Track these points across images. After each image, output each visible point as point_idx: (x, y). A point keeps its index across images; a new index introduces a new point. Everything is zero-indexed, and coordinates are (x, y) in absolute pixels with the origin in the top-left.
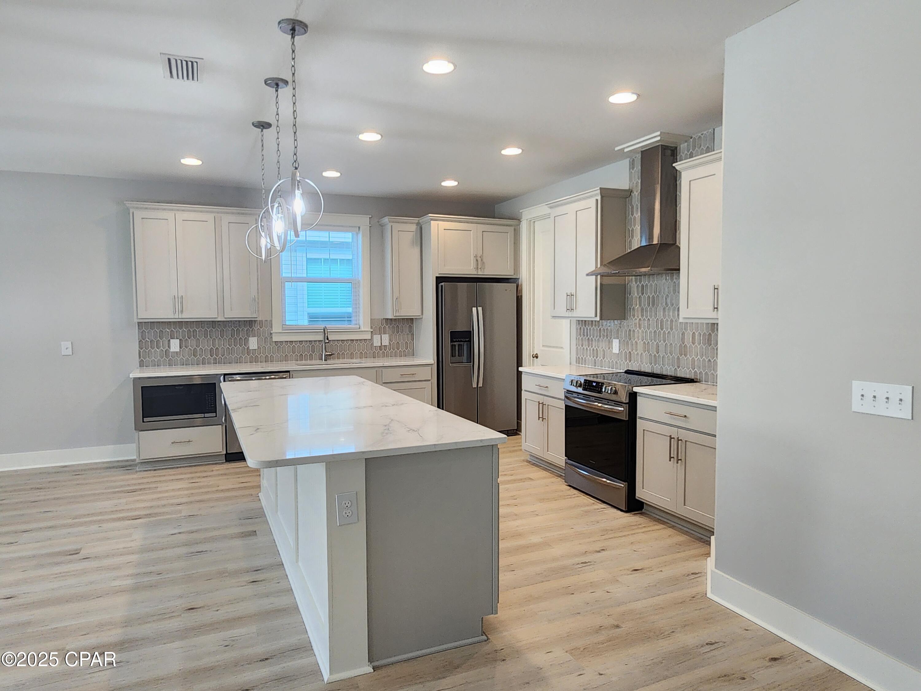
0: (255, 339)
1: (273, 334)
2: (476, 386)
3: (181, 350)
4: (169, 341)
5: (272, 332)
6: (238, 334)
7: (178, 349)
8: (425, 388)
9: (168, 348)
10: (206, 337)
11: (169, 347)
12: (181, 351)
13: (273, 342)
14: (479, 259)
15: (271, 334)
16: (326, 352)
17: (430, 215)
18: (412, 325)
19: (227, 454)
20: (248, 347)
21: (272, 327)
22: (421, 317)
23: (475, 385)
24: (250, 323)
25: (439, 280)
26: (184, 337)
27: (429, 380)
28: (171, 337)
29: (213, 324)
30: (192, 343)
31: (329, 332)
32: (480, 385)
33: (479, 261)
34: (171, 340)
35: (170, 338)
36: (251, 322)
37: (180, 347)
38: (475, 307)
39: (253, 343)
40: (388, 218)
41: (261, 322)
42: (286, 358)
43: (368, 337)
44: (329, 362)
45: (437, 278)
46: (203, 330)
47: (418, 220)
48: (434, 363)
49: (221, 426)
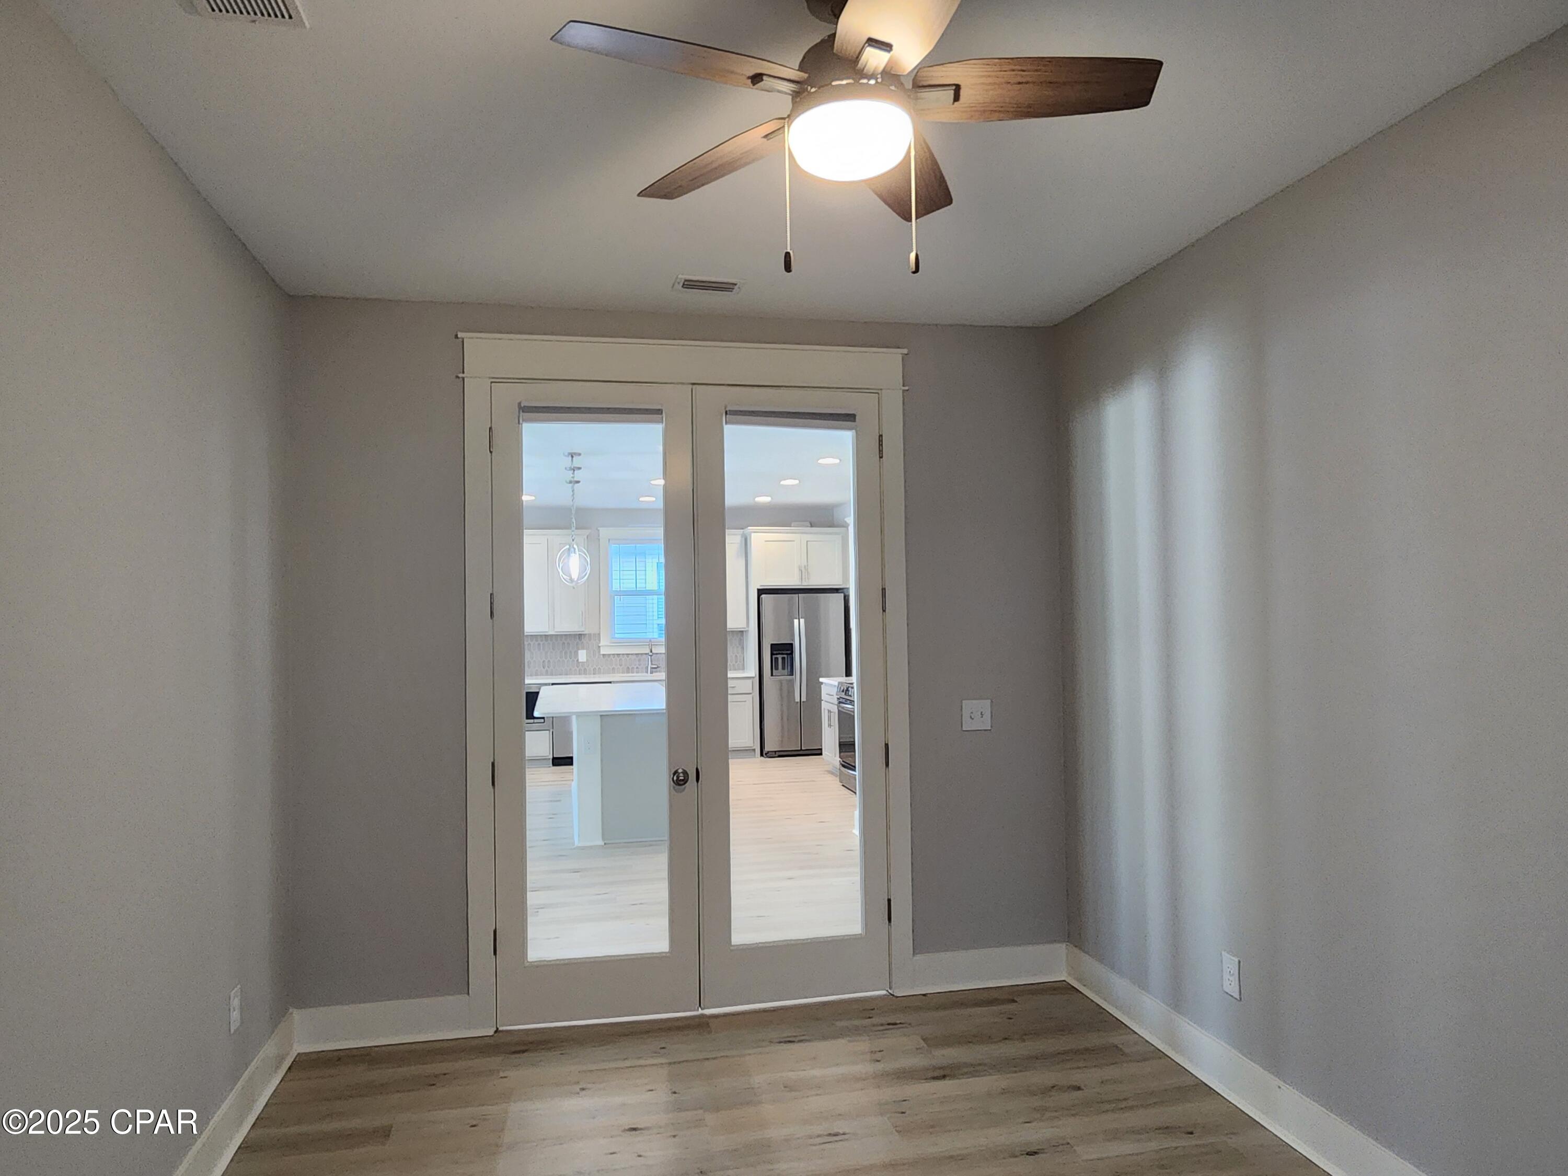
0: (585, 651)
1: (601, 648)
2: (799, 701)
5: (600, 645)
6: (569, 647)
8: (745, 701)
10: (539, 649)
14: (803, 570)
15: (599, 647)
16: (652, 664)
17: (749, 528)
18: (742, 638)
19: (554, 759)
20: (578, 660)
21: (600, 641)
22: (747, 629)
23: (798, 699)
24: (579, 637)
25: (761, 592)
27: (750, 694)
29: (546, 637)
31: (654, 645)
32: (804, 699)
33: (804, 571)
36: (580, 635)
38: (796, 618)
39: (582, 656)
41: (590, 635)
42: (613, 671)
44: (654, 674)
45: (759, 590)
47: (743, 531)
48: (756, 675)
49: (548, 732)
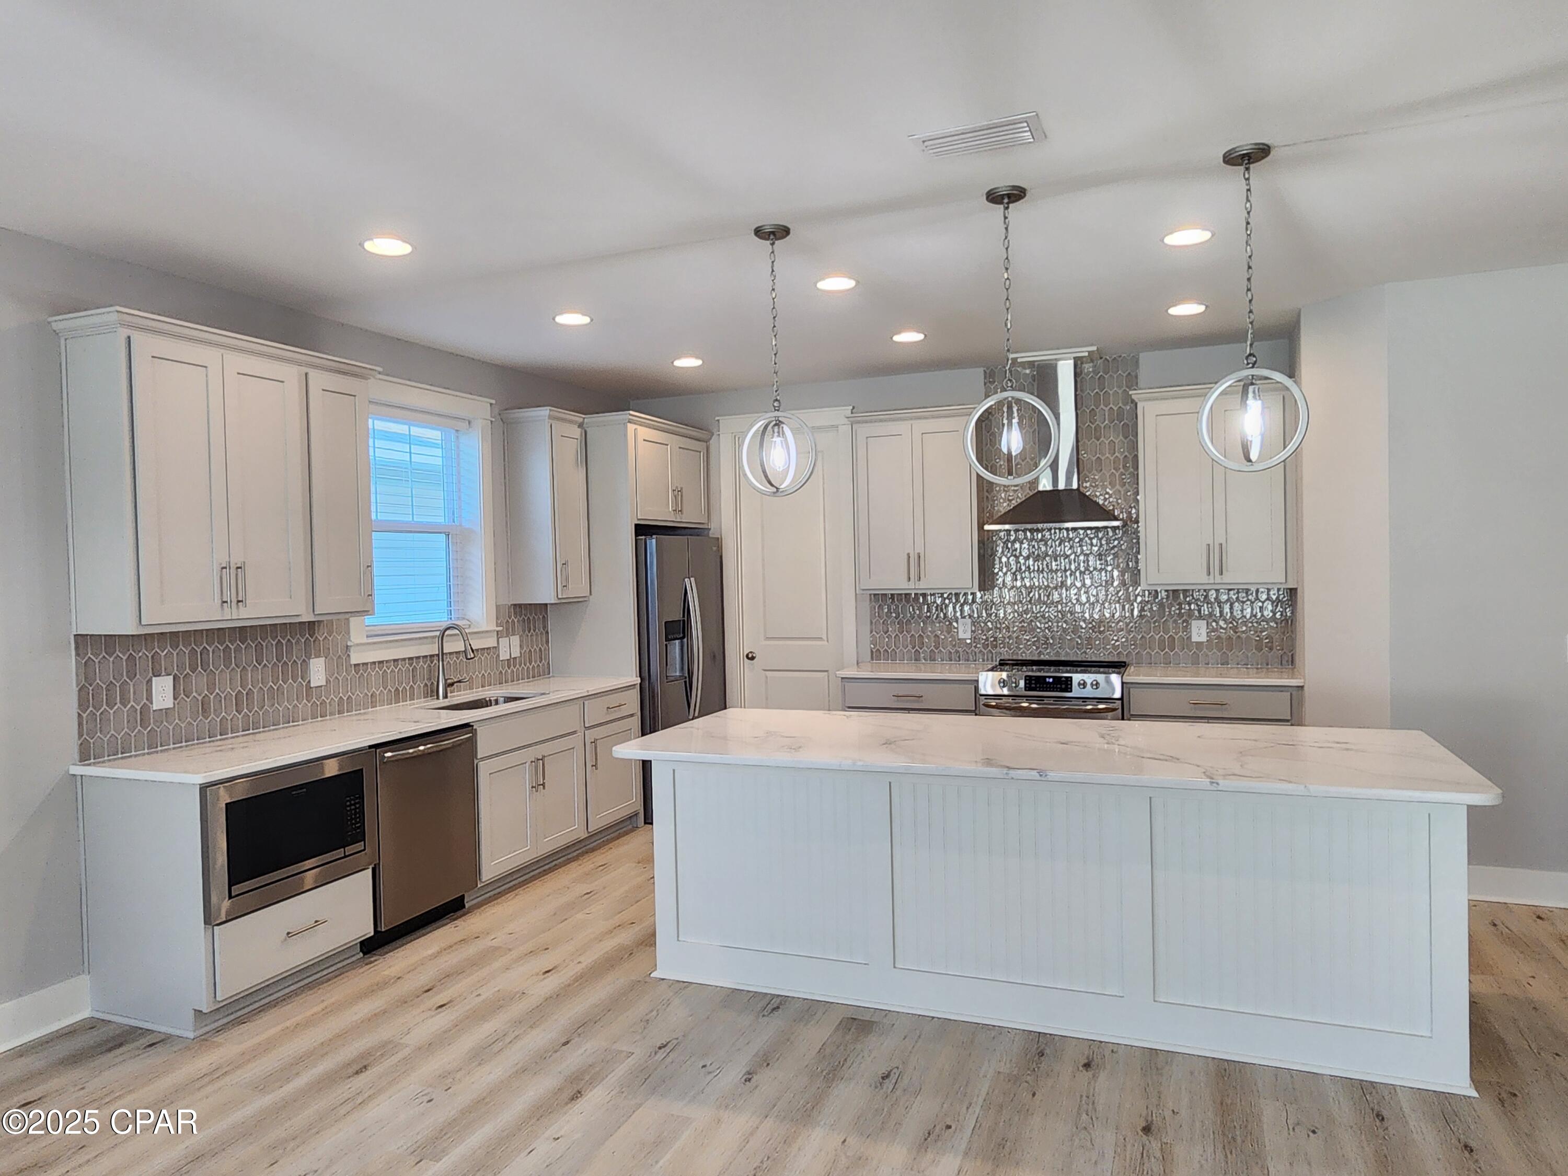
0: (320, 662)
1: (352, 649)
3: (176, 702)
4: (149, 682)
5: (349, 644)
6: (290, 652)
7: (169, 703)
9: (147, 702)
10: (227, 664)
11: (150, 698)
12: (176, 706)
13: (351, 665)
15: (348, 648)
18: (546, 616)
20: (309, 683)
21: (349, 632)
24: (311, 626)
25: (640, 530)
26: (181, 667)
28: (153, 674)
30: (198, 682)
33: (678, 498)
34: (154, 679)
35: (151, 674)
37: (175, 699)
39: (318, 672)
40: (550, 410)
43: (490, 642)
45: (638, 527)
46: (221, 648)
47: (584, 418)
48: (636, 682)
